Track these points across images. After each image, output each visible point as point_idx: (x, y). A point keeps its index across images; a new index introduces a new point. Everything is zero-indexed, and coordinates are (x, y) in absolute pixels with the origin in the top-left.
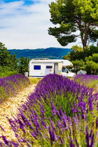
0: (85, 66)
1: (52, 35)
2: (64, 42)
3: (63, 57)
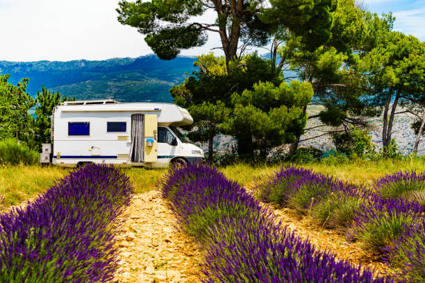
0: (232, 120)
1: (128, 24)
2: (168, 48)
3: (171, 92)
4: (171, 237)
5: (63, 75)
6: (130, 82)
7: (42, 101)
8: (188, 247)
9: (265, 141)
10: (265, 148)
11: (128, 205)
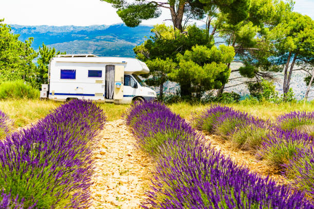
0: (177, 71)
1: (105, 0)
2: (133, 19)
3: (134, 50)
4: (132, 153)
5: (58, 35)
6: (105, 42)
7: (42, 54)
8: (144, 160)
9: (200, 87)
10: (200, 91)
11: (102, 129)
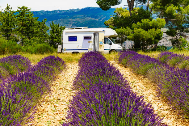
0: (133, 35)
2: (106, 6)
10: (147, 45)
